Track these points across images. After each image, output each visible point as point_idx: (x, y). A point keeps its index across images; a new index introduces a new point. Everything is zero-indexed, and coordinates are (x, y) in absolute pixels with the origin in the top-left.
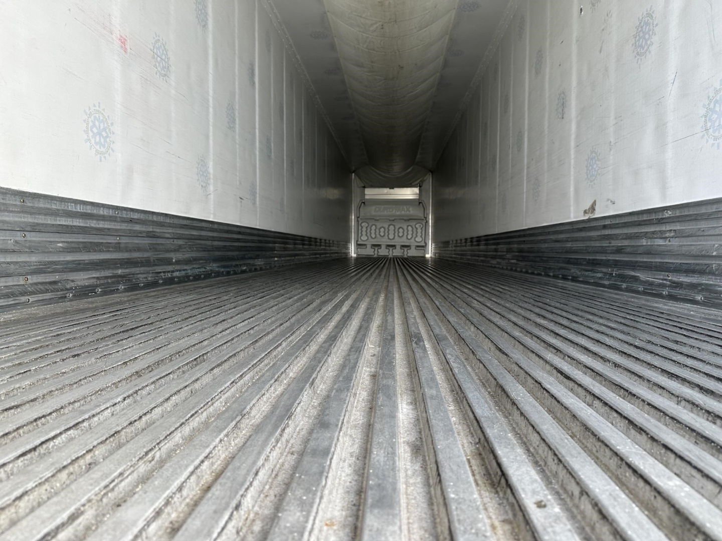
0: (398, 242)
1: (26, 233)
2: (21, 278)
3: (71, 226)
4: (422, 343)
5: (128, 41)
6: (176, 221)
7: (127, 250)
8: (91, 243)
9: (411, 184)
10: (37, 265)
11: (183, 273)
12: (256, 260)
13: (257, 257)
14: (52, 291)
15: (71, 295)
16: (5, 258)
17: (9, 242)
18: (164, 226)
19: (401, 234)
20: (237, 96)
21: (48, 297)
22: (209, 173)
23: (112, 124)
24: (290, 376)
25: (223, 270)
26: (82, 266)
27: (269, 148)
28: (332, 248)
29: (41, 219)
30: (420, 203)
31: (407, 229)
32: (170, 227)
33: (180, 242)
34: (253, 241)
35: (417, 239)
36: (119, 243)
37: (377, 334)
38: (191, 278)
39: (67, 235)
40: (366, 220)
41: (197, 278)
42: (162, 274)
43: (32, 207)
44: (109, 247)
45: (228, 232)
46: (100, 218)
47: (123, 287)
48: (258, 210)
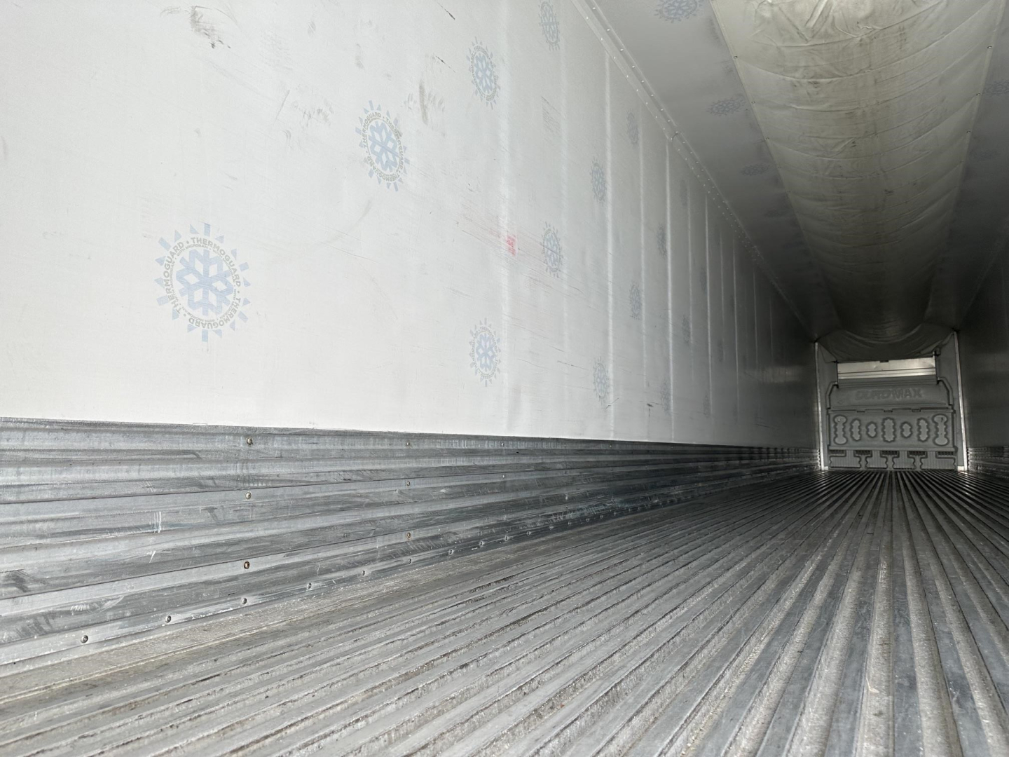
0: (902, 445)
1: (411, 481)
2: (404, 534)
3: (455, 467)
4: (969, 704)
5: (516, 240)
6: (569, 447)
7: (515, 489)
8: (474, 485)
9: (919, 352)
10: (420, 518)
11: (578, 514)
12: (672, 488)
13: (674, 483)
14: (434, 548)
15: (453, 551)
16: (390, 512)
17: (394, 492)
18: (555, 454)
19: (906, 434)
20: (643, 274)
21: (429, 556)
22: (608, 379)
23: (499, 340)
24: (743, 745)
25: (627, 506)
26: (465, 514)
27: (687, 332)
28: (786, 460)
29: (425, 463)
30: (938, 382)
31: (918, 424)
32: (562, 454)
33: (574, 473)
34: (667, 462)
35: (937, 441)
36: (505, 482)
37: (882, 660)
38: (588, 520)
39: (451, 478)
40: (842, 412)
41: (595, 519)
42: (553, 517)
43: (417, 450)
44: (493, 488)
45: (632, 452)
46: (485, 454)
47: (508, 538)
48: (673, 417)
